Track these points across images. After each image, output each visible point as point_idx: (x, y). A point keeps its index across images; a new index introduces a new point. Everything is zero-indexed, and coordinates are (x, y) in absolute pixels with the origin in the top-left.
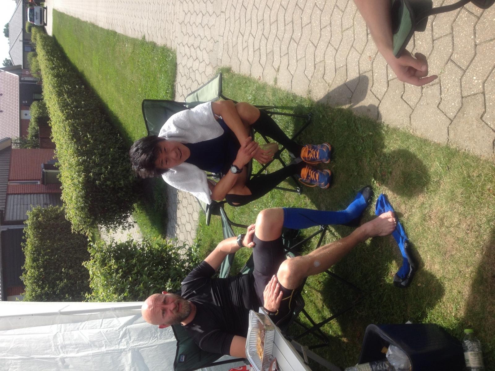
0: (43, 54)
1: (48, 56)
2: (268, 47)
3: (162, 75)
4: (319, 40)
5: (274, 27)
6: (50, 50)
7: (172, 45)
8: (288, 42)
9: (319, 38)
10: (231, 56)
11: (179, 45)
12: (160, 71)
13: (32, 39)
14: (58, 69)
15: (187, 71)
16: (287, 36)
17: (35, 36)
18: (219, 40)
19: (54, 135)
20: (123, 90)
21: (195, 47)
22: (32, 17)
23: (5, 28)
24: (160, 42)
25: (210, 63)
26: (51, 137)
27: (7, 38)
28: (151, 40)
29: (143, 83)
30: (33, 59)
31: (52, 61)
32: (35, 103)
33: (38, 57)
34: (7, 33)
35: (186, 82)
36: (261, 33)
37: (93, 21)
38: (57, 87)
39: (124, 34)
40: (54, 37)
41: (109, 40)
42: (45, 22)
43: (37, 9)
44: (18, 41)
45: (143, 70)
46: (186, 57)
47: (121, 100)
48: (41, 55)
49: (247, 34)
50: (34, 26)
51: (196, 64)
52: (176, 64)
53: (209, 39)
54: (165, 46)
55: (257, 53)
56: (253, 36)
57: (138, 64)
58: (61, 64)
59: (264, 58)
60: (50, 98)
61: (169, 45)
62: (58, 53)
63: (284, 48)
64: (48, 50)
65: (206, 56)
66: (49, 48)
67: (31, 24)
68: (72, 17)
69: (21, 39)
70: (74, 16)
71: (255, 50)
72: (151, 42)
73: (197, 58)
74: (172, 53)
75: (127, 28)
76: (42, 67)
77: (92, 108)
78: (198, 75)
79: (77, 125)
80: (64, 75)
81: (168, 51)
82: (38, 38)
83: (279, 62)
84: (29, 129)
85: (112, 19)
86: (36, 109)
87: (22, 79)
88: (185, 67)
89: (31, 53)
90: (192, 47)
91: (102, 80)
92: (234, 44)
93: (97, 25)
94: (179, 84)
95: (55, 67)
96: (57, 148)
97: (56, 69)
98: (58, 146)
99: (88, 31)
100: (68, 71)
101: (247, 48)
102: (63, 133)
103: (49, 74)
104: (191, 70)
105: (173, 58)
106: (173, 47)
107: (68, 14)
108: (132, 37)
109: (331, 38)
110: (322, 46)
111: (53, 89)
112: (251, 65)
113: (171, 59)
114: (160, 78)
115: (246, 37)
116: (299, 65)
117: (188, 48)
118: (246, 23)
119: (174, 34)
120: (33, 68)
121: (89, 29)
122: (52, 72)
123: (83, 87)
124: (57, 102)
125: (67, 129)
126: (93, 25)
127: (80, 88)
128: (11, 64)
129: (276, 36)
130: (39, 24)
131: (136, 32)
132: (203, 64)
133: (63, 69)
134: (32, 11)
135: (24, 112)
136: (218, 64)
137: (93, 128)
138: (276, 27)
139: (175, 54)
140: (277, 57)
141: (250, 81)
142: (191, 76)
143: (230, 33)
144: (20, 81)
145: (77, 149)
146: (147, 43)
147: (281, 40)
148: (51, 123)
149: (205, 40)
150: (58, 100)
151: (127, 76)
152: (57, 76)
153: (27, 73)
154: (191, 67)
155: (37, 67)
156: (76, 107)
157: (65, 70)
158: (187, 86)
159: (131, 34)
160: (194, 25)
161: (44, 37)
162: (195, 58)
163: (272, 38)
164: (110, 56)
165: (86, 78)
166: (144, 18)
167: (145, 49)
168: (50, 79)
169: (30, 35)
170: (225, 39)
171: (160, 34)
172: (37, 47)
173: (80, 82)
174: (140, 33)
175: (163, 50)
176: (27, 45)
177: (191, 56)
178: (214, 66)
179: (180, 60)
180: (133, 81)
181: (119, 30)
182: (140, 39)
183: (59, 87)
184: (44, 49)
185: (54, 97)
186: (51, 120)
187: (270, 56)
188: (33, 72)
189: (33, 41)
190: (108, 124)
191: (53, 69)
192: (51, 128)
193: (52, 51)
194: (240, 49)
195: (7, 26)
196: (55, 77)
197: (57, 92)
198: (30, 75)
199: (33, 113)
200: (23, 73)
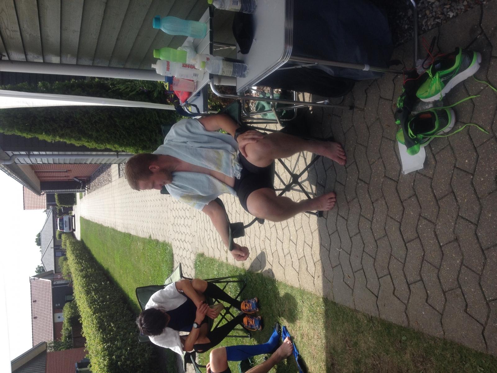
0: (73, 258)
1: (77, 260)
3: (164, 264)
6: (79, 253)
7: (169, 240)
10: (203, 245)
11: (173, 240)
12: (163, 261)
13: (62, 246)
14: (86, 270)
15: (180, 258)
17: (65, 242)
18: (195, 235)
19: (84, 330)
21: (183, 240)
22: (62, 226)
23: (37, 237)
24: (161, 239)
25: (192, 251)
26: (82, 332)
27: (40, 247)
28: (155, 238)
29: (152, 272)
30: (64, 263)
31: (81, 263)
32: (67, 305)
33: (68, 261)
34: (39, 242)
37: (113, 226)
38: (85, 287)
39: (136, 235)
40: (82, 241)
41: (126, 241)
42: (74, 228)
43: (66, 218)
44: (49, 248)
45: (151, 262)
46: (178, 248)
48: (71, 259)
49: (209, 230)
50: (63, 233)
51: (185, 252)
52: (173, 254)
53: (190, 234)
54: (165, 241)
55: (216, 241)
56: (212, 231)
58: (88, 266)
59: (219, 246)
60: (80, 297)
61: (167, 241)
62: (86, 256)
64: (77, 254)
65: (189, 246)
66: (78, 252)
67: (61, 232)
68: (96, 223)
69: (53, 246)
70: (98, 223)
72: (155, 240)
73: (185, 248)
74: (169, 247)
75: (138, 231)
76: (72, 270)
77: (116, 300)
78: (186, 260)
79: (103, 317)
80: (91, 275)
81: (166, 245)
82: (68, 244)
84: (63, 331)
85: (127, 224)
86: (68, 310)
87: (54, 283)
88: (179, 256)
89: (62, 258)
90: (181, 241)
91: (123, 274)
92: (203, 237)
93: (116, 229)
95: (84, 268)
96: (87, 341)
97: (84, 270)
98: (87, 338)
99: (109, 234)
100: (95, 271)
101: (210, 239)
102: (91, 326)
103: (78, 276)
104: (182, 257)
106: (169, 242)
107: (93, 221)
108: (142, 237)
111: (82, 289)
112: (214, 250)
113: (169, 251)
114: (163, 266)
115: (208, 232)
117: (178, 242)
118: (207, 223)
119: (169, 232)
120: (64, 271)
121: (111, 233)
122: (81, 274)
123: (108, 282)
124: (85, 300)
125: (94, 322)
126: (114, 230)
127: (106, 284)
128: (43, 270)
130: (68, 231)
131: (145, 233)
132: (189, 252)
133: (90, 270)
134: (61, 220)
135: (57, 315)
136: (197, 251)
137: (116, 318)
139: (171, 247)
141: (214, 261)
142: (183, 262)
143: (200, 230)
144: (53, 285)
145: (103, 338)
146: (152, 241)
148: (81, 320)
149: (187, 235)
150: (87, 298)
151: (141, 268)
152: (86, 277)
153: (59, 276)
154: (182, 255)
155: (68, 270)
156: (102, 302)
157: (92, 270)
159: (141, 235)
161: (73, 243)
162: (183, 248)
165: (111, 274)
166: (149, 222)
167: (151, 246)
168: (79, 280)
169: (60, 242)
170: (198, 234)
171: (160, 233)
172: (67, 252)
173: (106, 278)
174: (147, 234)
175: (163, 245)
176: (57, 251)
177: (181, 247)
179: (175, 251)
181: (133, 233)
182: (148, 238)
183: (88, 286)
184: (73, 253)
185: (83, 296)
186: (81, 317)
188: (64, 275)
189: (63, 247)
191: (81, 271)
192: (82, 324)
193: (81, 254)
194: (207, 240)
195: (39, 235)
196: (84, 277)
197: (86, 291)
198: (62, 279)
199: (65, 314)
200: (55, 277)
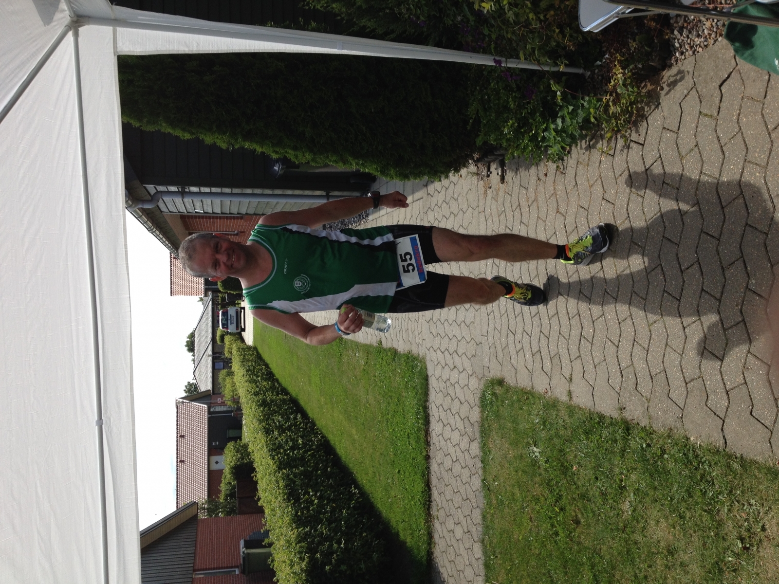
0: (242, 374)
1: (249, 376)
2: (551, 348)
3: (408, 393)
4: (620, 337)
5: (554, 321)
6: (252, 366)
7: (419, 350)
8: (578, 342)
9: (619, 334)
10: (501, 363)
11: (429, 350)
12: (406, 387)
13: (226, 353)
14: (264, 394)
15: (442, 385)
16: (575, 333)
17: (229, 348)
18: (483, 342)
19: (261, 494)
20: (356, 417)
21: (451, 351)
22: (226, 322)
23: (188, 339)
24: (402, 348)
25: (474, 373)
26: (257, 497)
27: (191, 354)
28: (389, 345)
29: (383, 406)
30: (228, 380)
31: (255, 382)
32: (230, 445)
33: (235, 377)
34: (191, 346)
35: (444, 400)
36: (538, 330)
41: (332, 348)
42: (243, 327)
43: (232, 311)
44: (206, 356)
45: (382, 388)
46: (439, 366)
47: (354, 432)
48: (240, 374)
49: (519, 331)
50: (228, 333)
51: (455, 374)
52: (427, 376)
53: (468, 340)
54: (410, 352)
55: (538, 356)
56: (528, 334)
57: (375, 380)
58: (267, 387)
59: (547, 365)
61: (415, 351)
62: (263, 370)
63: (574, 349)
64: (249, 366)
65: (467, 364)
66: (250, 364)
67: (224, 332)
69: (211, 353)
71: (534, 353)
72: (390, 348)
73: (455, 367)
74: (420, 362)
76: (242, 392)
77: (313, 447)
78: (458, 390)
79: (295, 477)
80: (272, 402)
81: (414, 359)
82: (234, 351)
83: (570, 368)
84: (222, 485)
86: (232, 454)
87: (212, 410)
88: (440, 380)
89: (224, 372)
90: (447, 352)
91: (326, 404)
92: (504, 346)
94: (433, 405)
95: (260, 390)
96: (266, 515)
97: (261, 394)
98: (267, 512)
100: (277, 395)
101: (522, 350)
104: (448, 383)
105: (421, 368)
106: (420, 354)
108: (364, 343)
109: (635, 334)
110: (626, 345)
112: (531, 374)
113: (420, 370)
114: (406, 397)
115: (518, 337)
116: (598, 372)
117: (441, 353)
118: (516, 317)
119: (420, 335)
120: (227, 392)
122: (256, 399)
123: (300, 416)
127: (295, 417)
128: (196, 389)
129: (560, 333)
130: (235, 331)
131: (370, 336)
132: (464, 375)
133: (270, 394)
134: (225, 314)
135: (214, 458)
136: (486, 374)
138: (558, 322)
139: (425, 363)
140: (565, 361)
141: (533, 397)
142: (449, 392)
143: (496, 332)
144: (209, 413)
146: (384, 350)
147: (567, 338)
148: (256, 476)
149: (463, 342)
151: (360, 396)
152: (264, 404)
153: (219, 400)
154: (449, 379)
155: (233, 391)
158: (444, 407)
159: (362, 339)
160: (446, 322)
161: (242, 349)
162: (452, 367)
163: (554, 336)
164: (336, 371)
167: (382, 359)
169: (223, 347)
170: (491, 339)
171: (401, 337)
172: (233, 363)
173: (295, 409)
174: (374, 337)
175: (408, 359)
176: (218, 361)
177: (446, 365)
178: (480, 377)
179: (433, 371)
180: (370, 405)
182: (376, 344)
184: (243, 366)
186: (256, 472)
187: (556, 360)
188: (227, 399)
189: (227, 355)
190: (338, 471)
191: (256, 394)
192: (257, 482)
193: (254, 367)
194: (513, 352)
195: (192, 336)
196: (261, 405)
198: (223, 404)
199: (227, 460)
200: (212, 401)
